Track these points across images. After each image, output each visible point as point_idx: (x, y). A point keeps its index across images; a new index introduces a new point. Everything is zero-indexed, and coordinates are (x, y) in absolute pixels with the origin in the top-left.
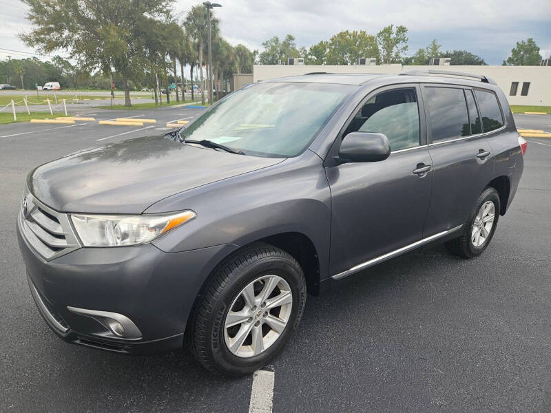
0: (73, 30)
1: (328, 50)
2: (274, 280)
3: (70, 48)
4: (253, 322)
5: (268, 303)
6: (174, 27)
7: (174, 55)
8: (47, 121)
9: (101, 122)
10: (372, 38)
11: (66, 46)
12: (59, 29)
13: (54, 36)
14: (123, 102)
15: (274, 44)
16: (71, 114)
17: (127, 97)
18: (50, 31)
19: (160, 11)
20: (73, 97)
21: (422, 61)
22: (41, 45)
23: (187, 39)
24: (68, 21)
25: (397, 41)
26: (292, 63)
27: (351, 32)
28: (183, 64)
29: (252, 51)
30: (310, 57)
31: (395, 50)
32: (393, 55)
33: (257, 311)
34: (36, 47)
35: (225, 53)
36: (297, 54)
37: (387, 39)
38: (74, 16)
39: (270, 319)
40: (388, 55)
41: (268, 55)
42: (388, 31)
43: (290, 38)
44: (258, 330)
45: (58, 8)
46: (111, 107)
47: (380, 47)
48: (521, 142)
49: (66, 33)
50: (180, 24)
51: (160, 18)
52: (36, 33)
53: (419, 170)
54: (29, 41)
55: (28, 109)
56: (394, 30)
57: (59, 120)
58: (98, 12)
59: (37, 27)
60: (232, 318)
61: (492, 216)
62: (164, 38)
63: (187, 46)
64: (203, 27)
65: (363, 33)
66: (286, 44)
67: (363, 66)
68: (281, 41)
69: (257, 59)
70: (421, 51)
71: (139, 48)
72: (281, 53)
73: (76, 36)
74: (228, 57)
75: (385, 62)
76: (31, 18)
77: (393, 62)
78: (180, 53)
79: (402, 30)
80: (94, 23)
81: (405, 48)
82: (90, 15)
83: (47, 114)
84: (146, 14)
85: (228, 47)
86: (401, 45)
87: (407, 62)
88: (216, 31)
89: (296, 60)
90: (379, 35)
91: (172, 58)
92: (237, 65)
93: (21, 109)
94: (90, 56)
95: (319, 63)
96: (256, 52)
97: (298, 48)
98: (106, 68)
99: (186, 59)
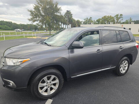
0: (39, 17)
1: (101, 20)
2: (53, 77)
3: (38, 22)
4: (48, 86)
5: (52, 82)
6: (62, 16)
7: (62, 23)
8: (31, 38)
9: (42, 38)
10: (113, 17)
11: (38, 21)
12: (36, 17)
13: (35, 19)
14: (49, 33)
15: (87, 19)
16: (37, 36)
17: (50, 32)
18: (34, 18)
19: (59, 13)
20: (39, 32)
21: (127, 23)
22: (32, 21)
23: (65, 19)
24: (38, 15)
25: (120, 18)
26: (90, 24)
27: (107, 16)
28: (64, 24)
29: (81, 21)
30: (96, 22)
31: (119, 20)
32: (119, 21)
33: (48, 84)
34: (31, 21)
35: (74, 22)
36: (92, 22)
37: (117, 17)
38: (40, 14)
39: (53, 86)
40: (117, 21)
41: (85, 22)
42: (117, 15)
43: (91, 18)
44: (49, 89)
45: (36, 13)
46: (46, 35)
47: (115, 19)
48: (136, 45)
49: (38, 18)
50: (63, 15)
51: (59, 14)
52: (31, 18)
53: (98, 51)
54: (30, 20)
55: (28, 35)
56: (119, 15)
57: (34, 38)
58: (45, 13)
59: (32, 17)
60: (41, 85)
61: (127, 65)
62: (59, 19)
63: (65, 20)
64: (68, 16)
65: (111, 16)
66: (90, 19)
67: (109, 24)
68: (88, 19)
69: (82, 23)
70: (127, 20)
71: (54, 21)
72: (88, 21)
73: (40, 19)
74: (74, 23)
75: (117, 23)
76: (31, 15)
77: (119, 23)
78: (63, 22)
79: (121, 15)
80: (44, 16)
81: (122, 20)
82: (43, 14)
83: (32, 36)
84: (55, 14)
85: (74, 20)
86: (121, 19)
87: (123, 23)
88: (71, 17)
89: (91, 23)
90: (115, 16)
91: (61, 23)
92: (77, 24)
93: (26, 35)
94: (42, 23)
95: (98, 24)
96: (82, 21)
97: (93, 20)
98: (46, 26)
99: (64, 23)
